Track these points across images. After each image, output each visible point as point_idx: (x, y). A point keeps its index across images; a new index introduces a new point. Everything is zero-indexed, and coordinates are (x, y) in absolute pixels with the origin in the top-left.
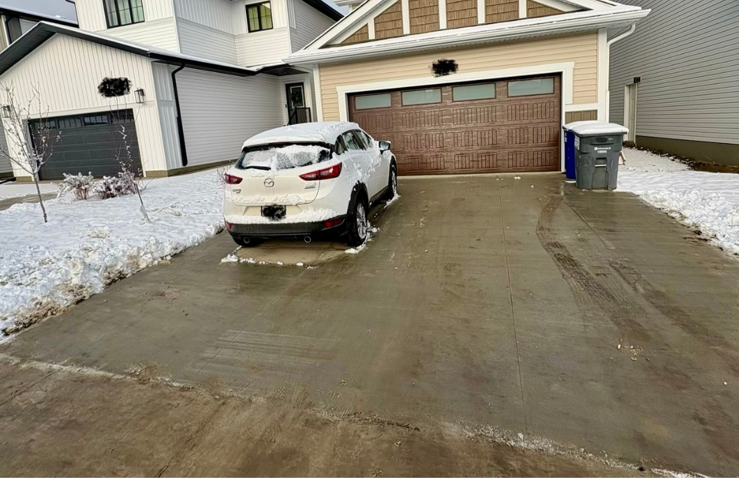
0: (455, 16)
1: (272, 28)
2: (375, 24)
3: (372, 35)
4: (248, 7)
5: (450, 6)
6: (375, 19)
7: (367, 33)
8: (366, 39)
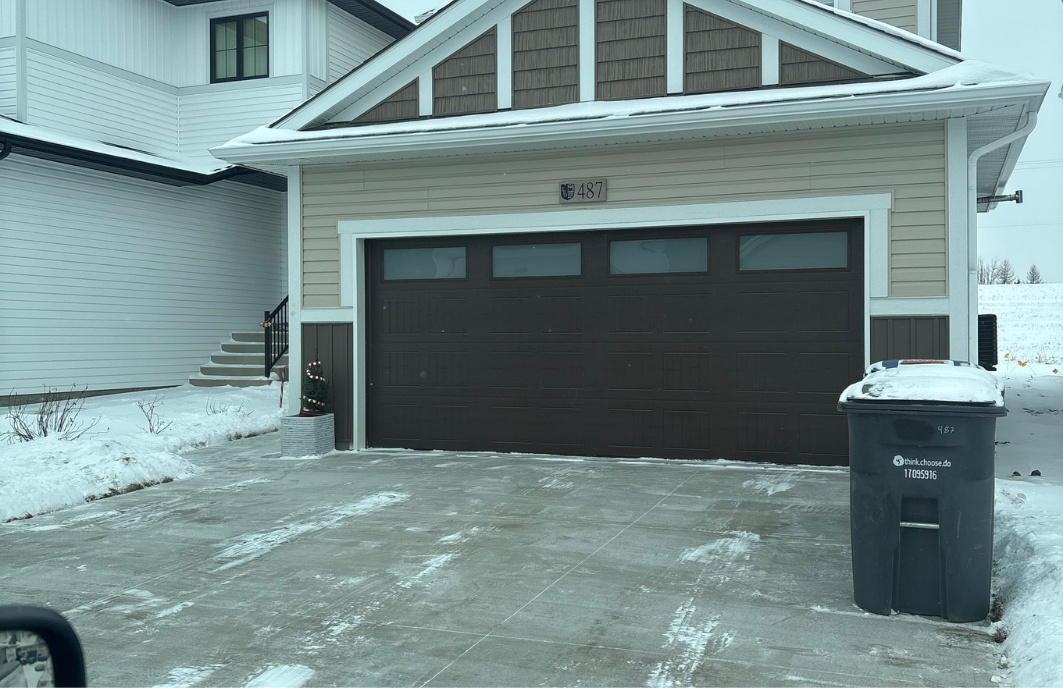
0: (616, 72)
1: (267, 76)
2: (435, 81)
3: (426, 104)
4: (215, 23)
5: (604, 48)
6: (434, 69)
7: (416, 100)
8: (412, 115)
